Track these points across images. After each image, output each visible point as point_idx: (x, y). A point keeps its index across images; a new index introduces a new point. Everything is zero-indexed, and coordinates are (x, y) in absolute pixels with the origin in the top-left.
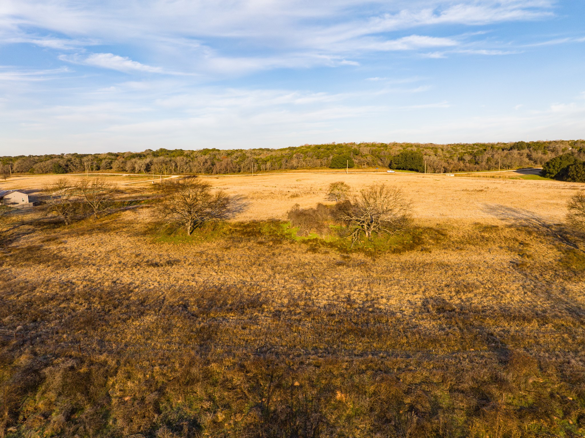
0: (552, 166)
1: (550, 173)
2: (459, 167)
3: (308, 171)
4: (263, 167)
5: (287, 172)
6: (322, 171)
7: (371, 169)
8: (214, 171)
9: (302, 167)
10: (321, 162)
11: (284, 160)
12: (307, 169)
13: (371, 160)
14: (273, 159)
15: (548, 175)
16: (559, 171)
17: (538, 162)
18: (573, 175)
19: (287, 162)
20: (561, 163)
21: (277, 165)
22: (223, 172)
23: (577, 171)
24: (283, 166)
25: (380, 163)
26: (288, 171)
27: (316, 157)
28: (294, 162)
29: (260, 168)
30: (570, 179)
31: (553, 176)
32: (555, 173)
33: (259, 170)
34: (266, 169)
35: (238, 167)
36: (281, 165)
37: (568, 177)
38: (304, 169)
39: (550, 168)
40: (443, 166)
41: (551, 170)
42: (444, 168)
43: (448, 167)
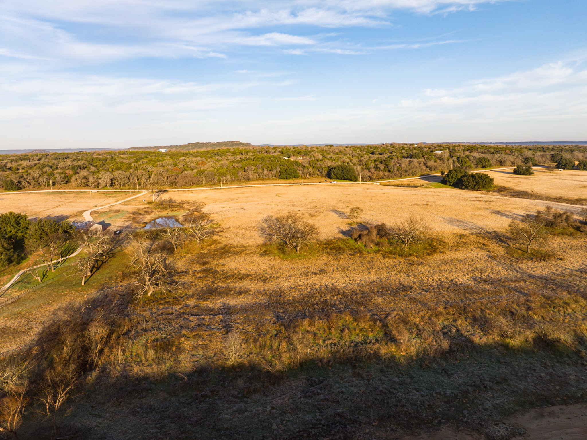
0: (450, 177)
1: (449, 182)
2: (380, 176)
8: (179, 184)
13: (312, 171)
15: (448, 183)
16: (456, 181)
17: (433, 169)
18: (466, 184)
20: (456, 175)
23: (468, 182)
25: (318, 173)
27: (266, 169)
30: (464, 187)
31: (452, 184)
32: (453, 182)
34: (225, 181)
35: (201, 180)
36: (238, 177)
37: (463, 185)
40: (368, 175)
41: (450, 180)
42: (369, 176)
43: (373, 177)
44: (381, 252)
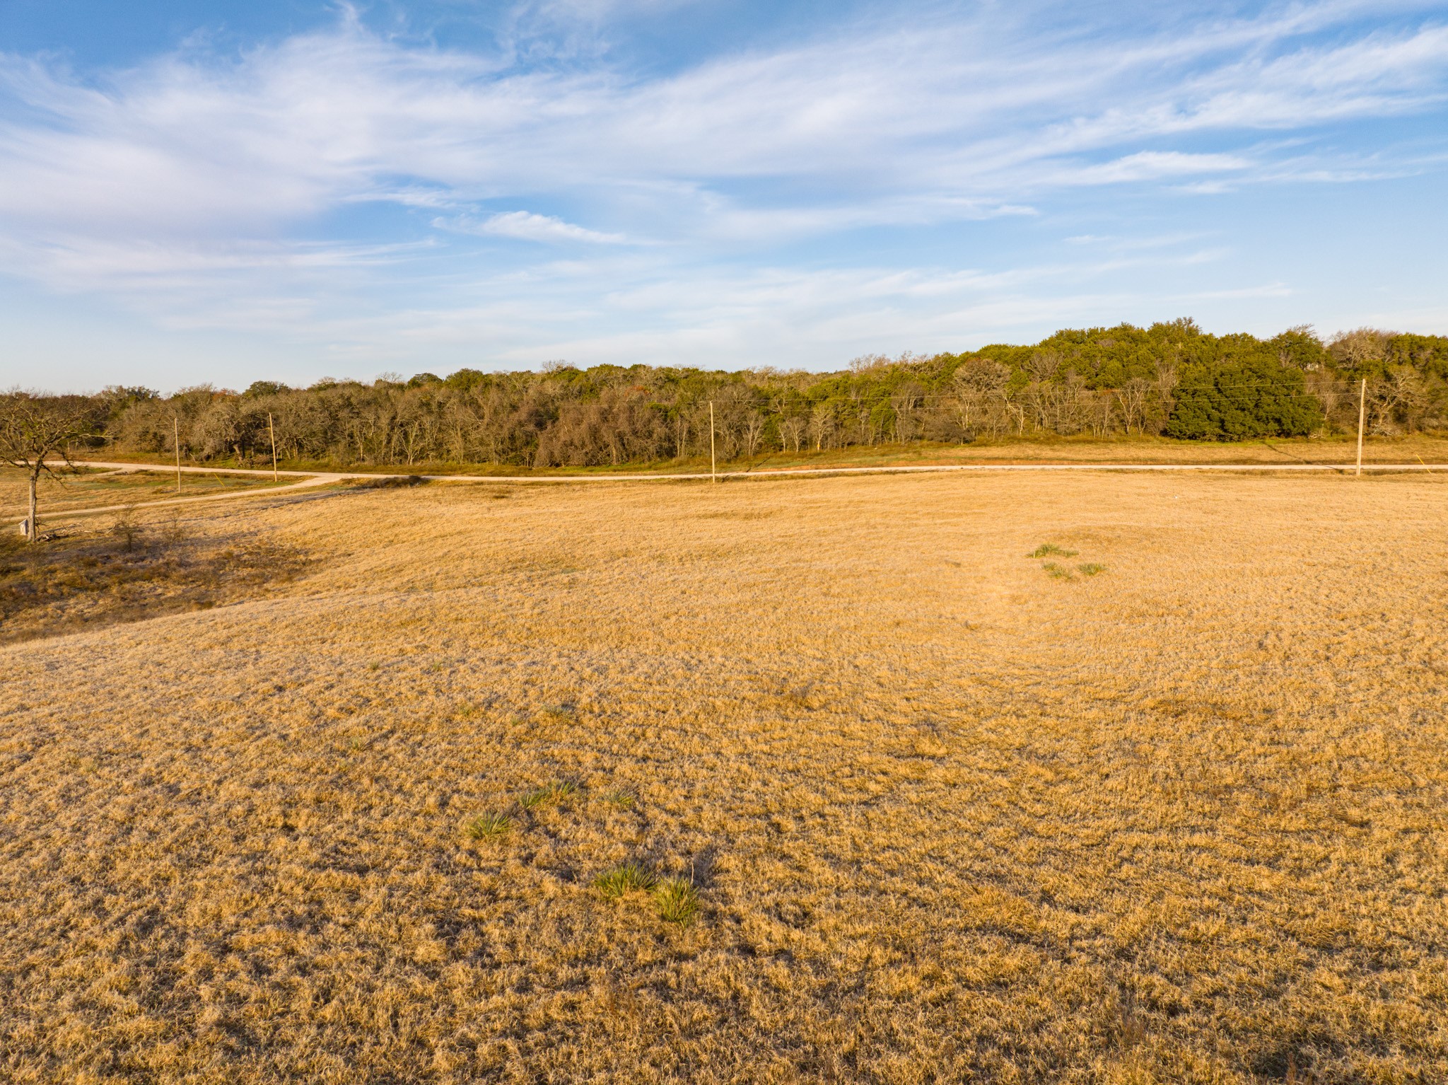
3: (1047, 452)
4: (790, 430)
5: (920, 458)
6: (1120, 451)
8: (542, 452)
10: (1115, 406)
11: (904, 396)
12: (1035, 441)
14: (846, 391)
19: (919, 403)
21: (865, 423)
22: (577, 456)
24: (902, 428)
26: (931, 453)
27: (1083, 380)
28: (965, 408)
29: (775, 434)
33: (771, 448)
34: (804, 444)
35: (659, 430)
36: (891, 418)
38: (1013, 440)
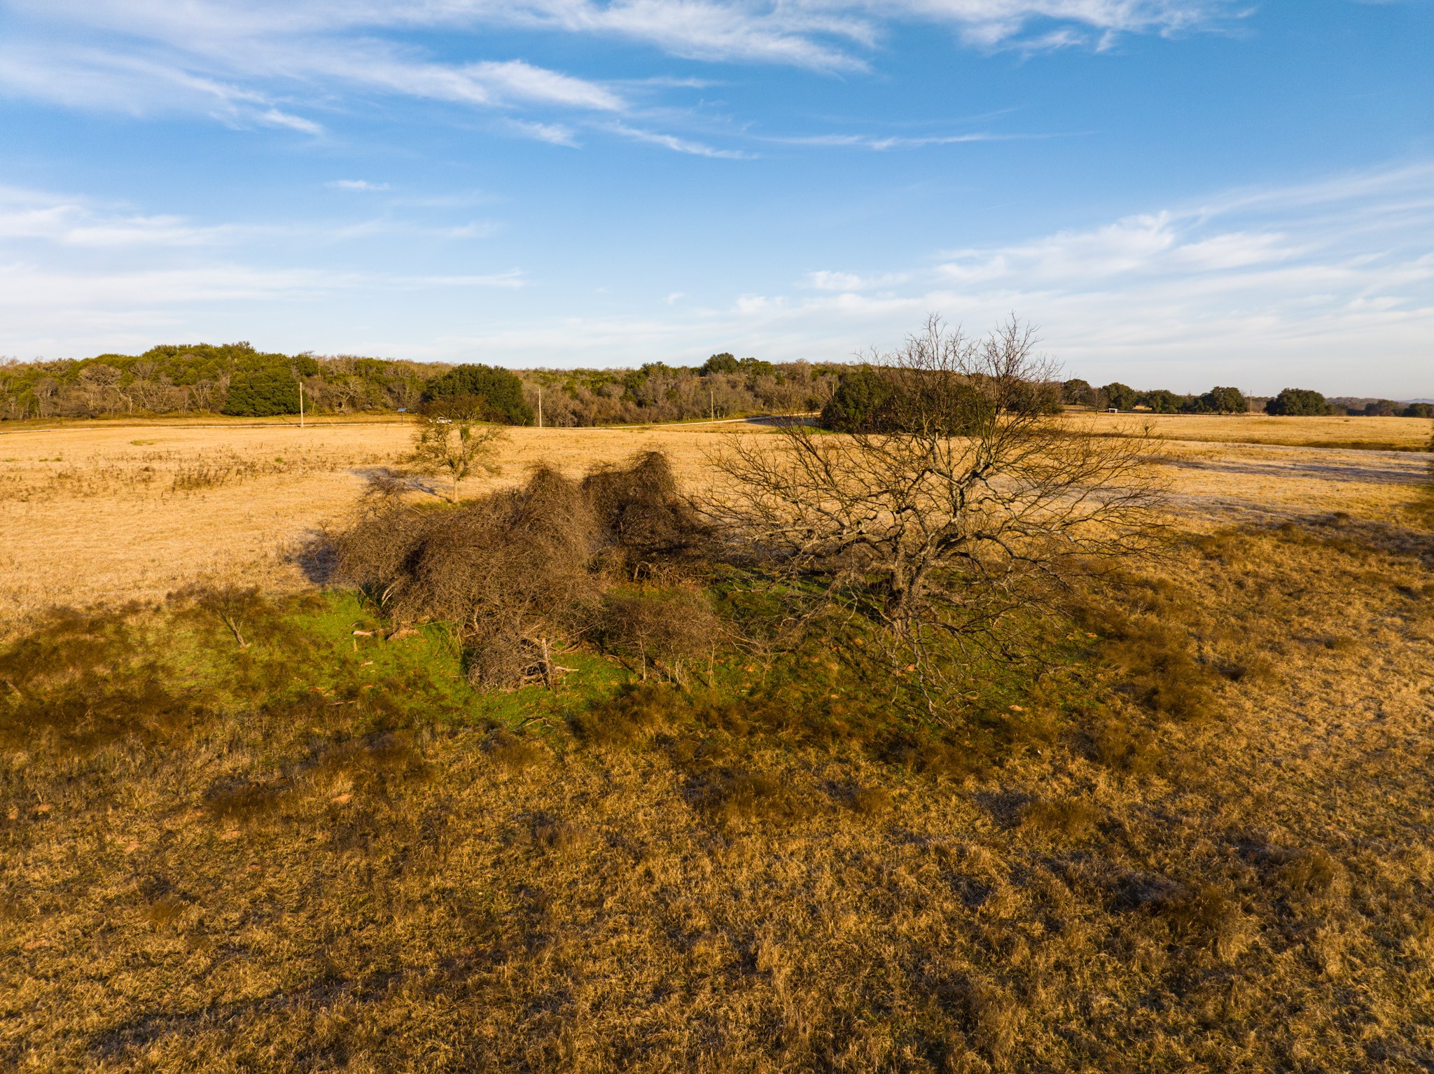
0: (852, 404)
2: (612, 412)
7: (362, 417)
9: (121, 413)
11: (43, 387)
13: (360, 389)
19: (55, 393)
21: (14, 405)
24: (43, 408)
25: (388, 400)
28: (89, 396)
39: (848, 406)
42: (574, 413)
43: (586, 413)
44: (658, 725)
